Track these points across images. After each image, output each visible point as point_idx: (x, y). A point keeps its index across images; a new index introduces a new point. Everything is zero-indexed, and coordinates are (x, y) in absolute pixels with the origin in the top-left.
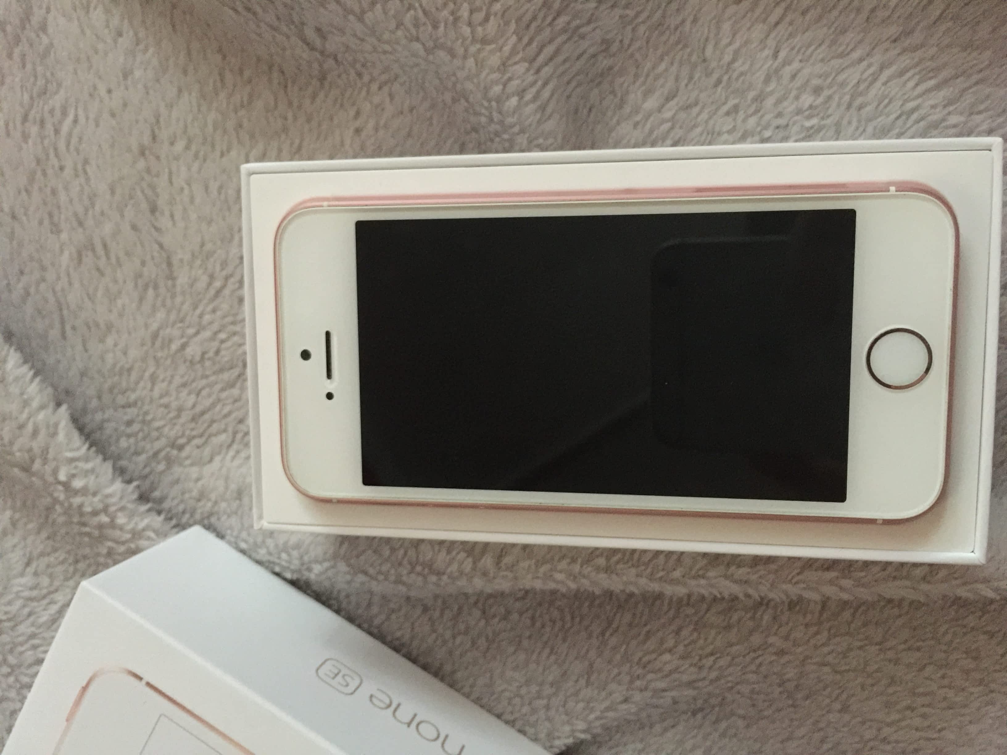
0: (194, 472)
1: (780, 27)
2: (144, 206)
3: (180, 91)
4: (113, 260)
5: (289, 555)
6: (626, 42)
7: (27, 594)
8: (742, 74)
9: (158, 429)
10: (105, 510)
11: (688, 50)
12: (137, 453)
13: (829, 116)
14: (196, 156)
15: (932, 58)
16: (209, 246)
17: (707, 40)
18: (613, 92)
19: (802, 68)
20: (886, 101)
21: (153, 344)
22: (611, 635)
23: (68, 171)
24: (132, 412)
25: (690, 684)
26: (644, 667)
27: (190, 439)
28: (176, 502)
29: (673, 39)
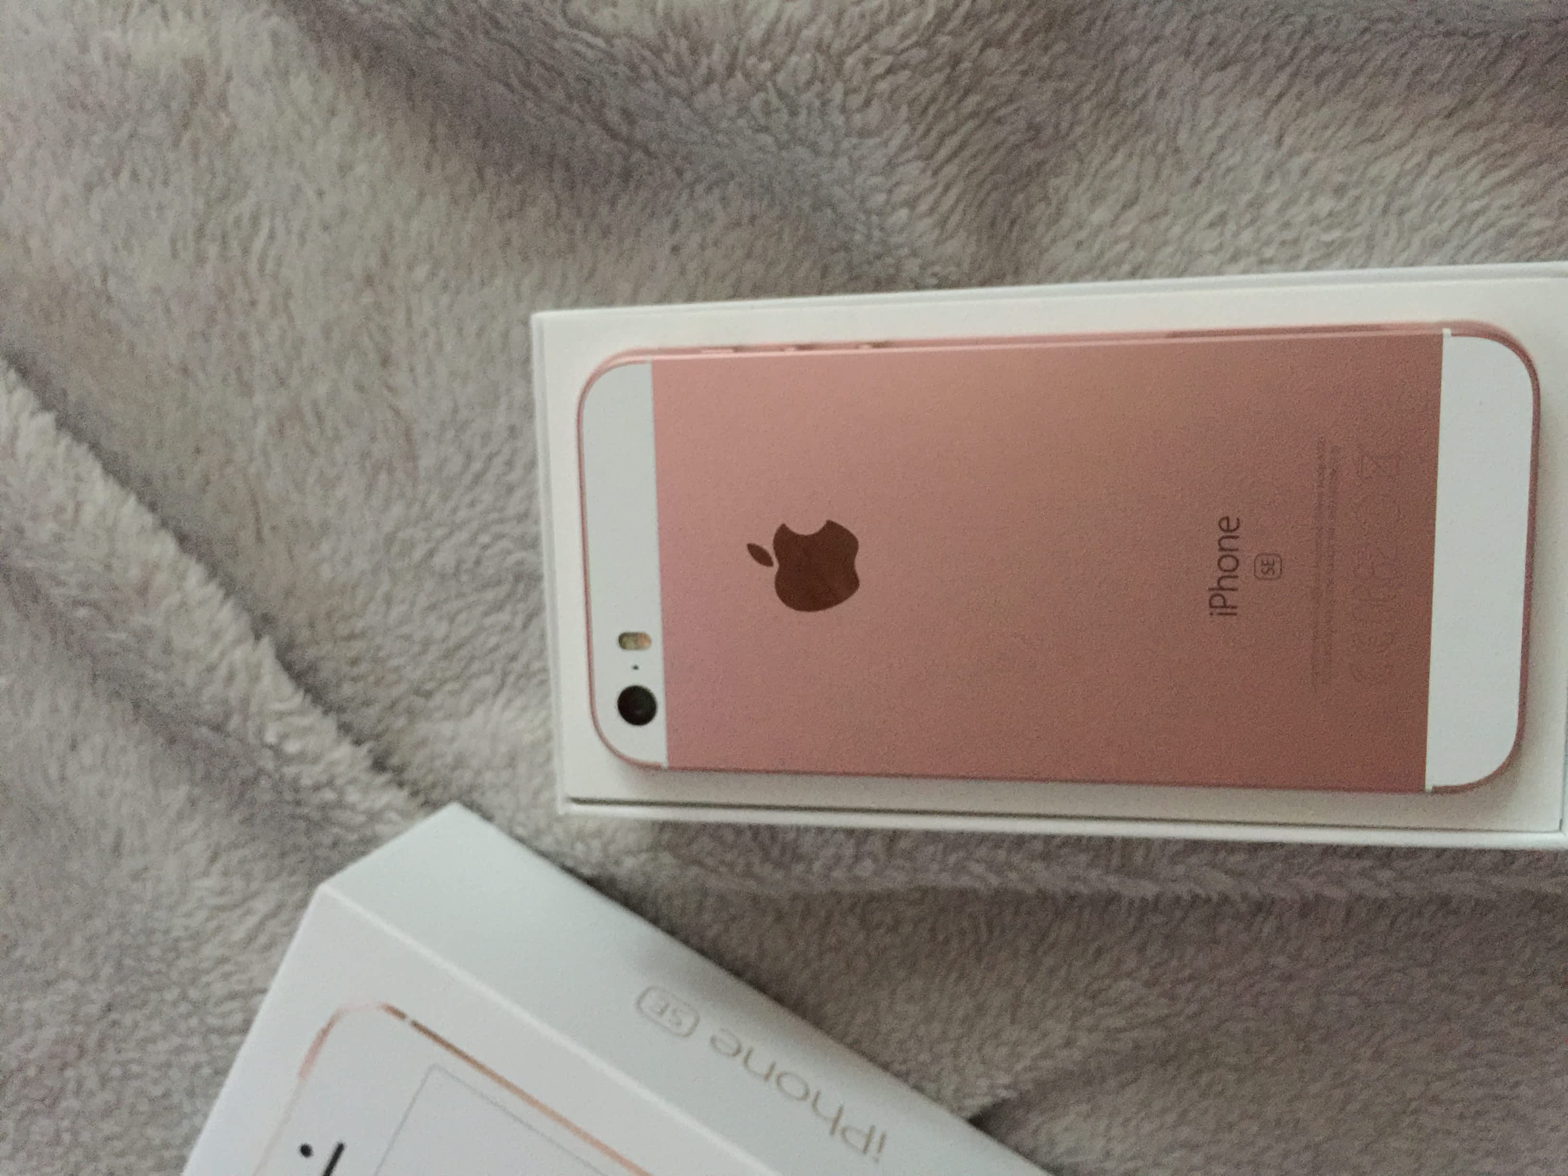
0: (447, 728)
1: (1284, 100)
2: (373, 357)
3: (421, 195)
4: (330, 433)
5: (587, 845)
6: (1064, 125)
7: (213, 901)
8: (1229, 170)
9: (397, 669)
10: (330, 783)
11: (1153, 136)
12: (367, 703)
13: (1356, 226)
14: (445, 287)
15: (1504, 139)
16: (464, 414)
17: (1179, 121)
18: (1045, 198)
19: (1317, 160)
20: (1438, 203)
21: (388, 551)
22: (1045, 953)
23: (263, 309)
24: (358, 646)
25: (1160, 1021)
26: (1094, 997)
27: (442, 683)
28: (423, 771)
29: (1131, 120)
